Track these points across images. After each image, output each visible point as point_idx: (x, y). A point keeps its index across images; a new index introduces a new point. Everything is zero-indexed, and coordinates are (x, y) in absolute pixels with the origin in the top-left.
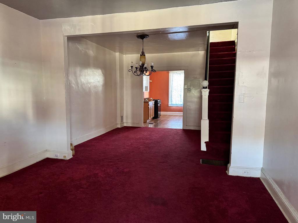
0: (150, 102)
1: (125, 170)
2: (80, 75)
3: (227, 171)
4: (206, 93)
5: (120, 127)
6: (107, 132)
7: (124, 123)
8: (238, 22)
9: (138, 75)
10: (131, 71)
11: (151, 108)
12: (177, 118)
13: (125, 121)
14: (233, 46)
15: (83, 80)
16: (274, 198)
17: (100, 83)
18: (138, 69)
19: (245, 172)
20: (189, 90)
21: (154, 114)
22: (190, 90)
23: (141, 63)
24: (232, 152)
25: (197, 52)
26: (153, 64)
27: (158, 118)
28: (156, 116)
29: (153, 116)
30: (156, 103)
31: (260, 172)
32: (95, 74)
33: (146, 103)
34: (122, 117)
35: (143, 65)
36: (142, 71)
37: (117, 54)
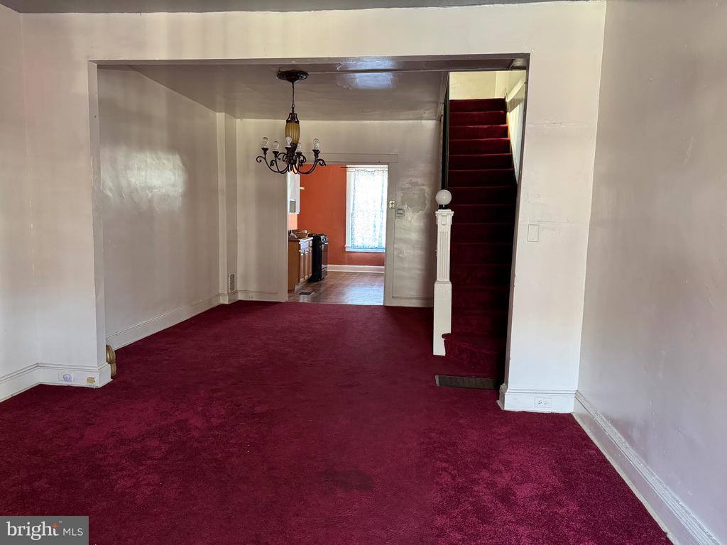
0: (302, 241)
1: (258, 409)
2: (127, 168)
3: (498, 402)
4: (445, 220)
5: (227, 303)
6: (194, 315)
7: (237, 292)
8: (529, 54)
9: (279, 172)
10: (263, 160)
11: (304, 254)
12: (366, 279)
13: (239, 286)
14: (502, 112)
15: (133, 180)
16: (608, 457)
17: (177, 189)
18: (281, 157)
19: (540, 403)
20: (399, 212)
21: (311, 271)
22: (401, 212)
23: (289, 140)
24: (511, 356)
25: (419, 121)
26: (318, 146)
27: (321, 280)
28: (317, 275)
29: (308, 275)
30: (316, 242)
31: (573, 400)
32: (164, 164)
33: (294, 241)
34: (233, 277)
35: (294, 145)
36: (292, 161)
37: (220, 117)
